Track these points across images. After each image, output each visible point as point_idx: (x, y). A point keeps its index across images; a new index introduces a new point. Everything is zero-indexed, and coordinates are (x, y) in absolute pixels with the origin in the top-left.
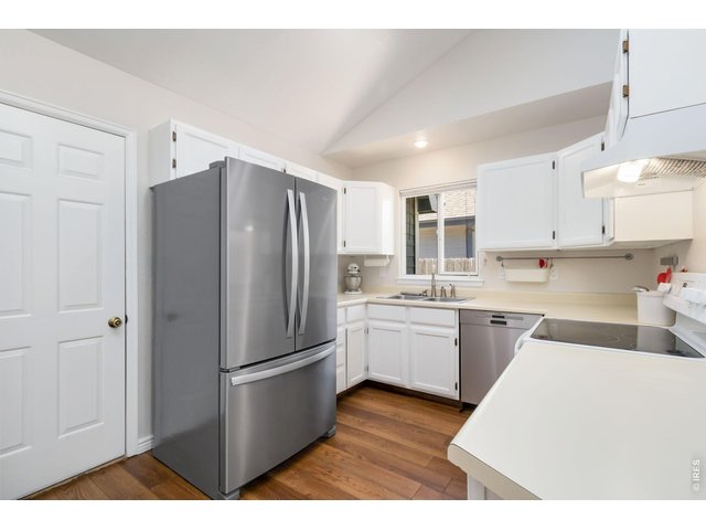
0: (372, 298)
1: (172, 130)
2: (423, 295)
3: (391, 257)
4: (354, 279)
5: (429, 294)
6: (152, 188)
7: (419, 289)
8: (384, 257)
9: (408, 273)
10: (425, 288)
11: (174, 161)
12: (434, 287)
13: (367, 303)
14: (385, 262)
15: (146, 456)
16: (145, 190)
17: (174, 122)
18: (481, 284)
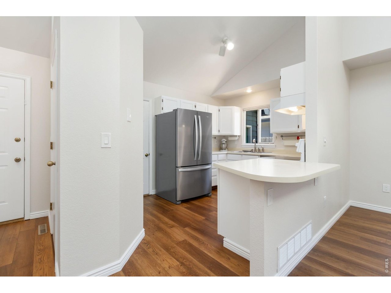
0: (230, 152)
1: (162, 99)
2: (252, 151)
3: (239, 136)
4: (224, 145)
5: (254, 151)
6: (156, 116)
7: (250, 149)
8: (236, 136)
9: (246, 143)
10: (252, 149)
11: (163, 108)
12: (255, 148)
13: (227, 154)
14: (236, 138)
15: (155, 195)
16: (154, 116)
17: (162, 96)
18: (274, 147)
